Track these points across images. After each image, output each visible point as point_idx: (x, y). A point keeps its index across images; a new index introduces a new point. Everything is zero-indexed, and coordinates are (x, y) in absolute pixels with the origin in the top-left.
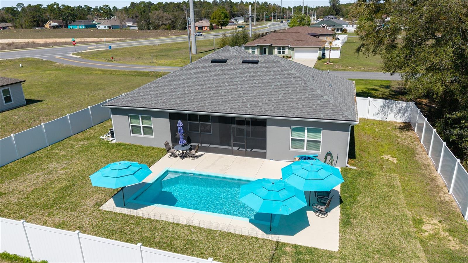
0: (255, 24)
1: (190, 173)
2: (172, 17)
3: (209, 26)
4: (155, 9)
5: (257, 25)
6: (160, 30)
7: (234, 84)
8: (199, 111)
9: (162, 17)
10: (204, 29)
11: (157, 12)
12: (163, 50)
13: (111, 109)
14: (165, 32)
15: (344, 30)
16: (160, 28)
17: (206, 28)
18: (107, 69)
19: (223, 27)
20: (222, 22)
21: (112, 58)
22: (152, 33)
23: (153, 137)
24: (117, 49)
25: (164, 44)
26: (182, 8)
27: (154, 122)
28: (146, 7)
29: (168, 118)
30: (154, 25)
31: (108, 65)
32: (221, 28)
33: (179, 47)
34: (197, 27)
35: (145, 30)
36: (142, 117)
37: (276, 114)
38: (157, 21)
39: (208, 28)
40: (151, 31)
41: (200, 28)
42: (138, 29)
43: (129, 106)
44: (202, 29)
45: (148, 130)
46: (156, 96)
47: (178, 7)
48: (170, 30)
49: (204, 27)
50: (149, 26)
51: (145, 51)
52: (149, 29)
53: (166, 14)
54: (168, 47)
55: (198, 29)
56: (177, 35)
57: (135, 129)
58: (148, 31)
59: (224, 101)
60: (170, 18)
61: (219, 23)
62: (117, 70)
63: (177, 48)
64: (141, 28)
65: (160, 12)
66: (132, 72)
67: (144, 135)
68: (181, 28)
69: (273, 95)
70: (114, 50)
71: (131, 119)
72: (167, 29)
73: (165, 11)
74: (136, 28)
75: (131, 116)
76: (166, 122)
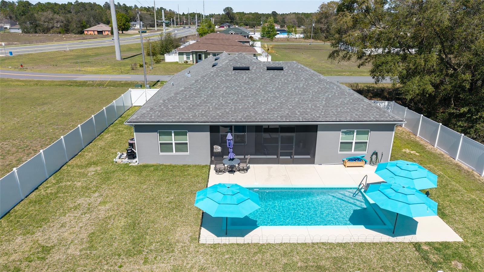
0: (156, 30)
1: (255, 188)
2: (64, 20)
3: (110, 31)
4: (42, 10)
5: (158, 30)
6: (51, 33)
7: (270, 92)
8: (248, 121)
9: (52, 19)
10: (105, 33)
11: (45, 13)
12: (78, 57)
13: (135, 126)
14: (58, 36)
15: (250, 37)
16: (51, 31)
17: (106, 33)
18: (27, 79)
19: (124, 32)
20: (123, 27)
21: (22, 66)
22: (41, 37)
23: (188, 153)
24: (20, 55)
25: (76, 50)
26: (69, 9)
27: (189, 138)
28: (25, 7)
29: (209, 132)
30: (42, 28)
31: (26, 75)
32: (123, 33)
33: (95, 53)
34: (96, 31)
35: (32, 33)
36: (174, 132)
37: (330, 120)
38: (46, 24)
39: (109, 33)
40: (40, 34)
41: (99, 33)
42: (22, 32)
43: (162, 121)
44: (103, 33)
45: (182, 147)
46: (189, 108)
47: (64, 8)
48: (64, 34)
49: (105, 31)
50: (36, 29)
51: (57, 57)
52: (36, 32)
53: (56, 16)
54: (83, 53)
55: (98, 34)
56: (77, 39)
57: (166, 147)
58: (36, 34)
59: (269, 109)
60: (61, 20)
61: (120, 27)
62: (42, 80)
63: (93, 54)
64: (26, 31)
65: (49, 14)
66: (64, 81)
67: (177, 153)
68: (77, 31)
69: (316, 100)
70: (17, 56)
71: (160, 135)
72: (60, 33)
73: (55, 13)
74: (20, 31)
75: (160, 133)
76: (206, 136)
